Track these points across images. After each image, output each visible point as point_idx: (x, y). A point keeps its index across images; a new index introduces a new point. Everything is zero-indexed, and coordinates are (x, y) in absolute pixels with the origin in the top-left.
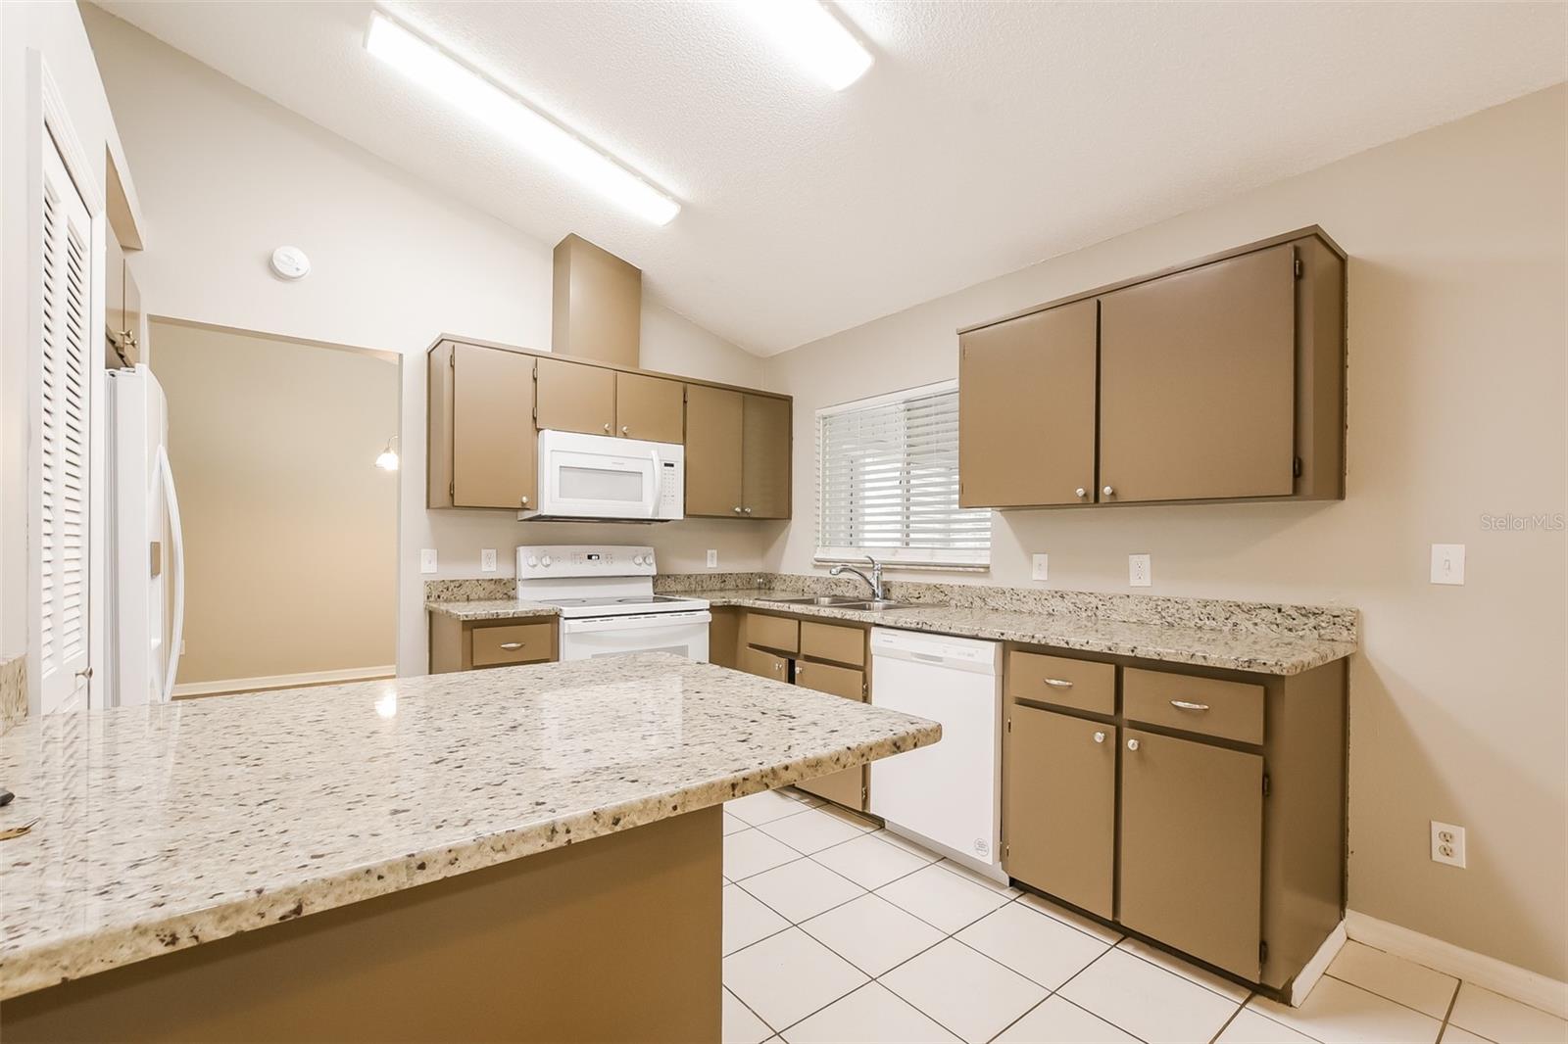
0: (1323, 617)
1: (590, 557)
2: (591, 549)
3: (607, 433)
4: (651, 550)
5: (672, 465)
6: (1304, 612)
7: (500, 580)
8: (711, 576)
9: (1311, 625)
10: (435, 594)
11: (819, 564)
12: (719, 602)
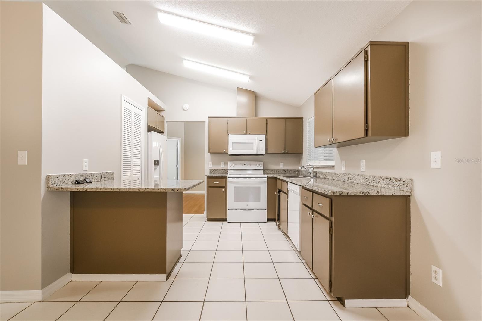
0: (401, 182)
1: (245, 164)
2: (245, 162)
3: (245, 134)
4: (262, 163)
5: (262, 140)
6: (396, 180)
7: (225, 169)
8: (281, 170)
9: (398, 185)
10: (211, 172)
11: (308, 166)
12: (270, 176)
